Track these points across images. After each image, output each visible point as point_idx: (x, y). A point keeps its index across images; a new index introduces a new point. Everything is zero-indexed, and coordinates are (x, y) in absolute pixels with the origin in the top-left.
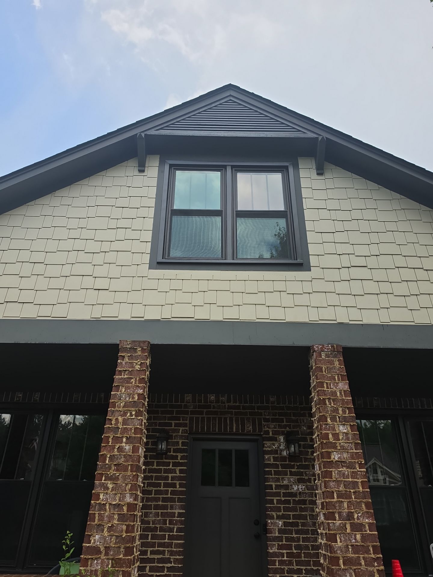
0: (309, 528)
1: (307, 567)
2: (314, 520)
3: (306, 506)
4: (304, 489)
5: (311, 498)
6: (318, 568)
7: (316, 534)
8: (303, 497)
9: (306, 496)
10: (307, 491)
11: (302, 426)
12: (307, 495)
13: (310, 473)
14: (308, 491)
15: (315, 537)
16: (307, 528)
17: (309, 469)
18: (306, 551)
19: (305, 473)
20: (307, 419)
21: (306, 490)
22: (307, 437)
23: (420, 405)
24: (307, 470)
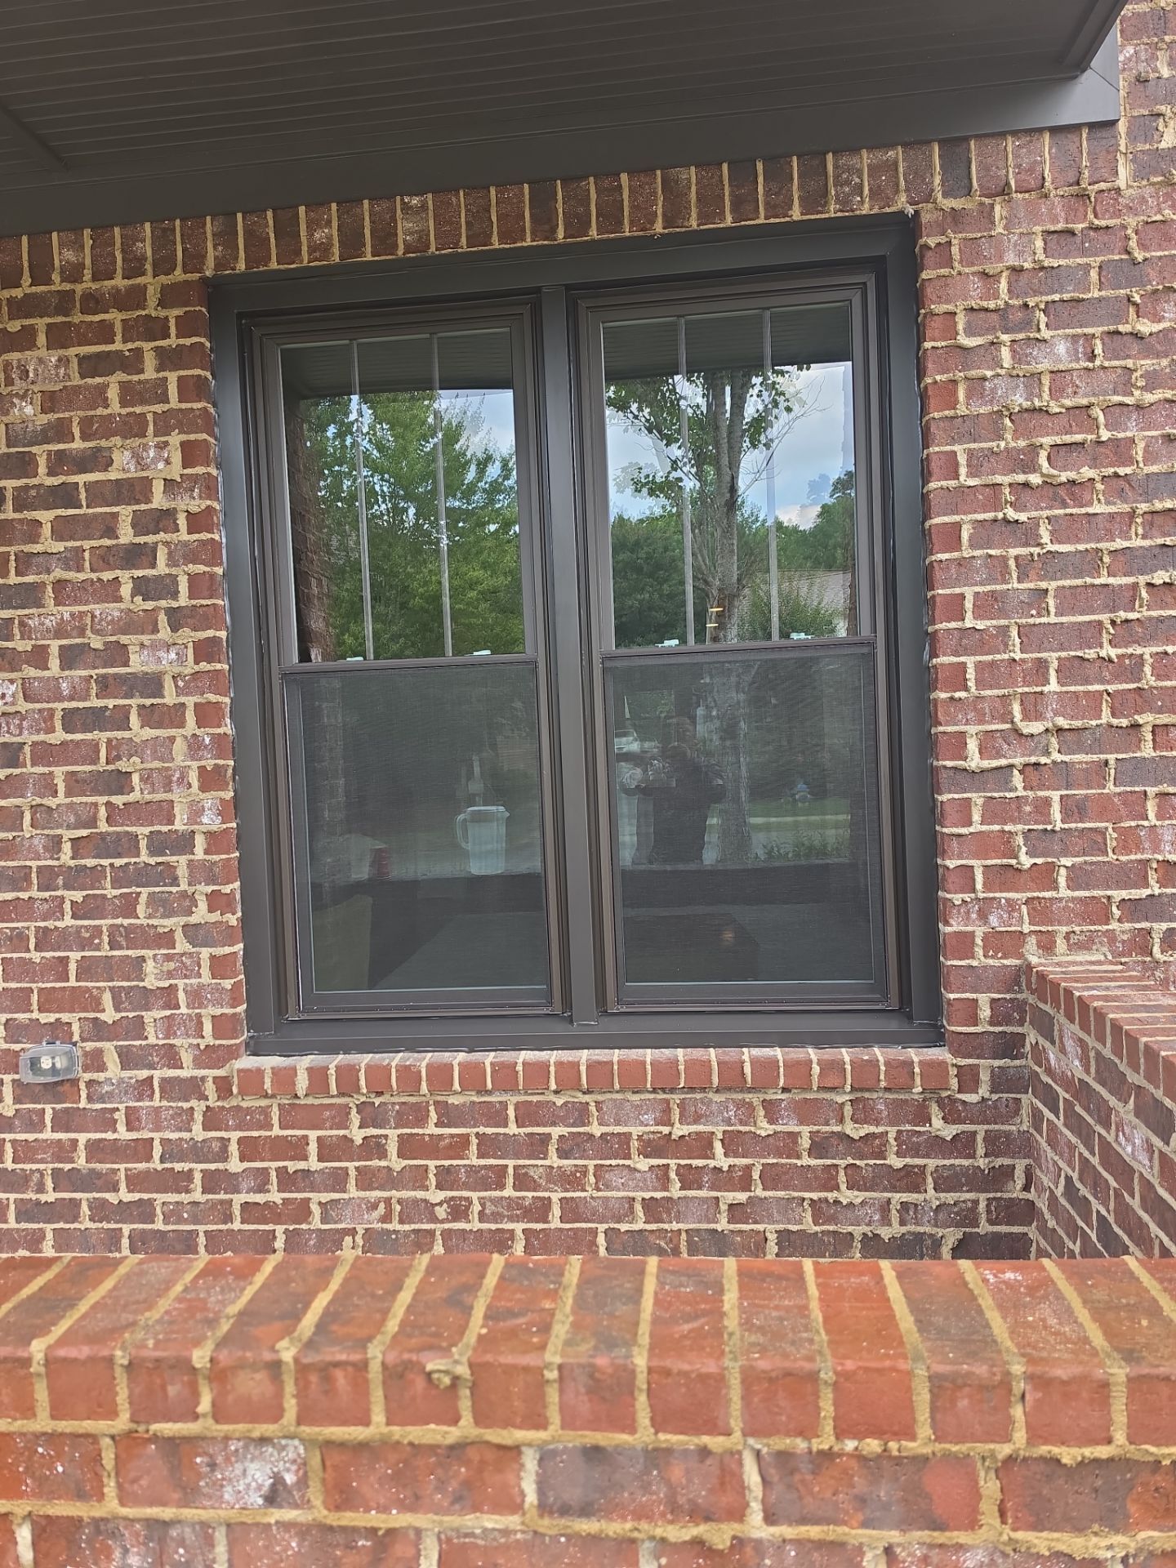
0: (28, 863)
1: (15, 1016)
2: (52, 828)
3: (17, 771)
4: (13, 696)
5: (41, 737)
6: (57, 1016)
7: (61, 883)
8: (8, 732)
9: (20, 727)
10: (23, 706)
11: (15, 400)
12: (25, 723)
13: (43, 624)
14: (30, 706)
15: (57, 897)
16: (22, 863)
17: (39, 604)
18: (15, 955)
19: (22, 624)
20: (41, 361)
21: (21, 700)
22: (34, 449)
23: (660, 212)
24: (26, 612)
